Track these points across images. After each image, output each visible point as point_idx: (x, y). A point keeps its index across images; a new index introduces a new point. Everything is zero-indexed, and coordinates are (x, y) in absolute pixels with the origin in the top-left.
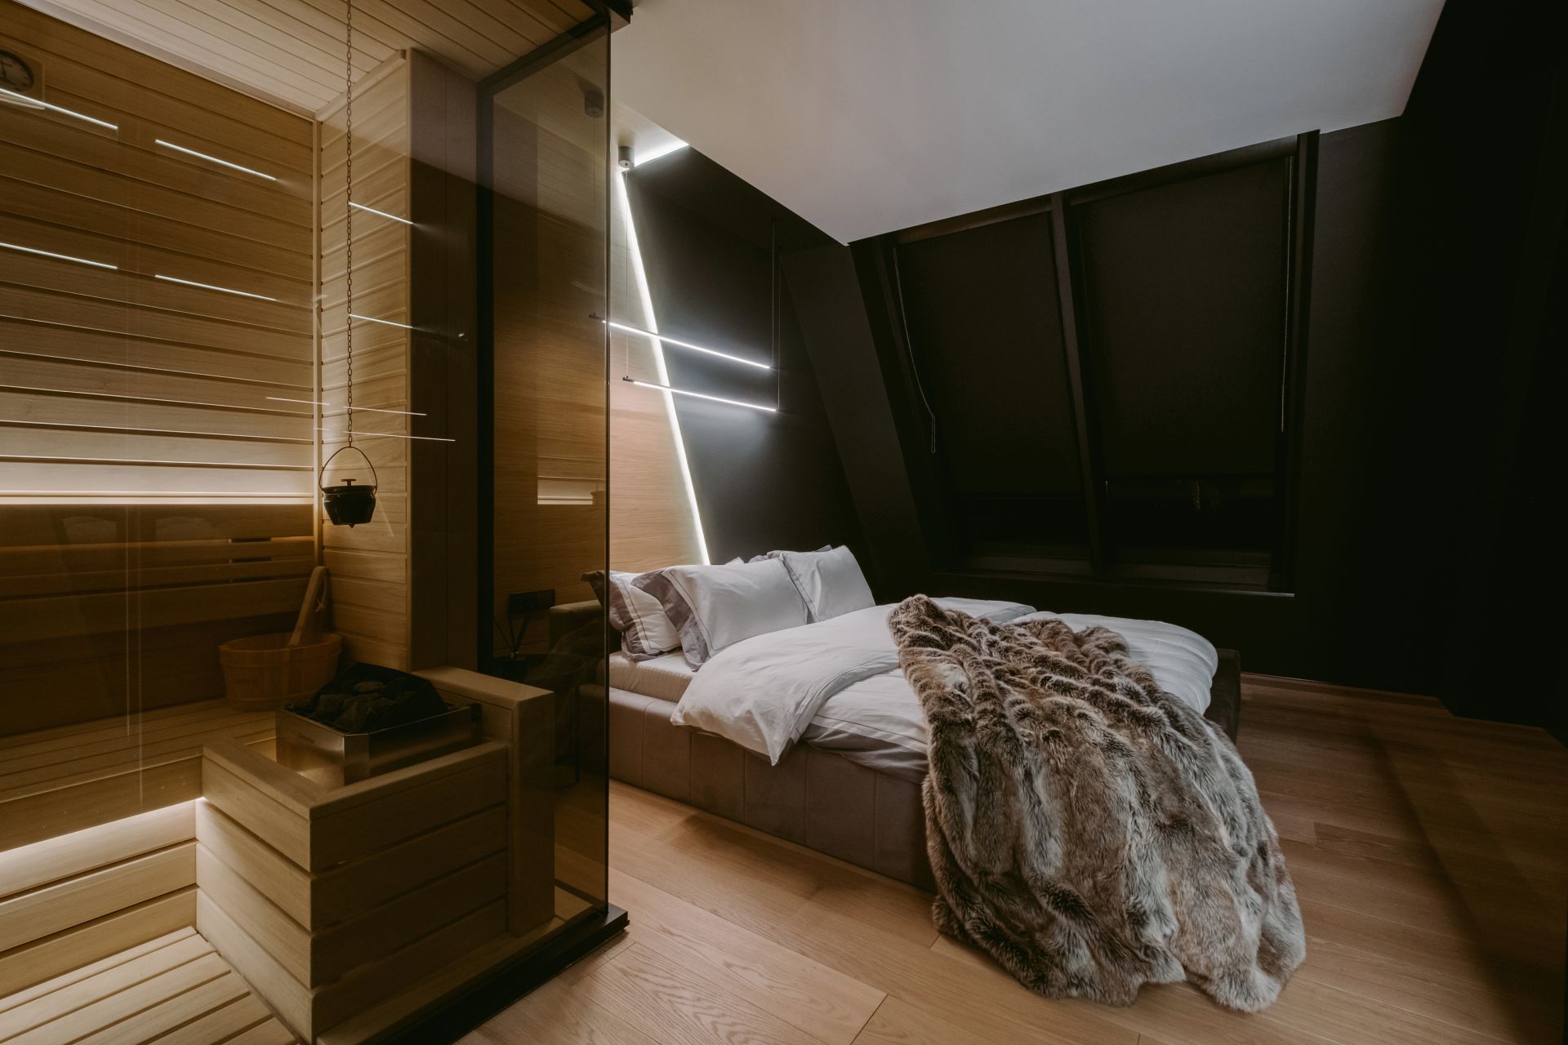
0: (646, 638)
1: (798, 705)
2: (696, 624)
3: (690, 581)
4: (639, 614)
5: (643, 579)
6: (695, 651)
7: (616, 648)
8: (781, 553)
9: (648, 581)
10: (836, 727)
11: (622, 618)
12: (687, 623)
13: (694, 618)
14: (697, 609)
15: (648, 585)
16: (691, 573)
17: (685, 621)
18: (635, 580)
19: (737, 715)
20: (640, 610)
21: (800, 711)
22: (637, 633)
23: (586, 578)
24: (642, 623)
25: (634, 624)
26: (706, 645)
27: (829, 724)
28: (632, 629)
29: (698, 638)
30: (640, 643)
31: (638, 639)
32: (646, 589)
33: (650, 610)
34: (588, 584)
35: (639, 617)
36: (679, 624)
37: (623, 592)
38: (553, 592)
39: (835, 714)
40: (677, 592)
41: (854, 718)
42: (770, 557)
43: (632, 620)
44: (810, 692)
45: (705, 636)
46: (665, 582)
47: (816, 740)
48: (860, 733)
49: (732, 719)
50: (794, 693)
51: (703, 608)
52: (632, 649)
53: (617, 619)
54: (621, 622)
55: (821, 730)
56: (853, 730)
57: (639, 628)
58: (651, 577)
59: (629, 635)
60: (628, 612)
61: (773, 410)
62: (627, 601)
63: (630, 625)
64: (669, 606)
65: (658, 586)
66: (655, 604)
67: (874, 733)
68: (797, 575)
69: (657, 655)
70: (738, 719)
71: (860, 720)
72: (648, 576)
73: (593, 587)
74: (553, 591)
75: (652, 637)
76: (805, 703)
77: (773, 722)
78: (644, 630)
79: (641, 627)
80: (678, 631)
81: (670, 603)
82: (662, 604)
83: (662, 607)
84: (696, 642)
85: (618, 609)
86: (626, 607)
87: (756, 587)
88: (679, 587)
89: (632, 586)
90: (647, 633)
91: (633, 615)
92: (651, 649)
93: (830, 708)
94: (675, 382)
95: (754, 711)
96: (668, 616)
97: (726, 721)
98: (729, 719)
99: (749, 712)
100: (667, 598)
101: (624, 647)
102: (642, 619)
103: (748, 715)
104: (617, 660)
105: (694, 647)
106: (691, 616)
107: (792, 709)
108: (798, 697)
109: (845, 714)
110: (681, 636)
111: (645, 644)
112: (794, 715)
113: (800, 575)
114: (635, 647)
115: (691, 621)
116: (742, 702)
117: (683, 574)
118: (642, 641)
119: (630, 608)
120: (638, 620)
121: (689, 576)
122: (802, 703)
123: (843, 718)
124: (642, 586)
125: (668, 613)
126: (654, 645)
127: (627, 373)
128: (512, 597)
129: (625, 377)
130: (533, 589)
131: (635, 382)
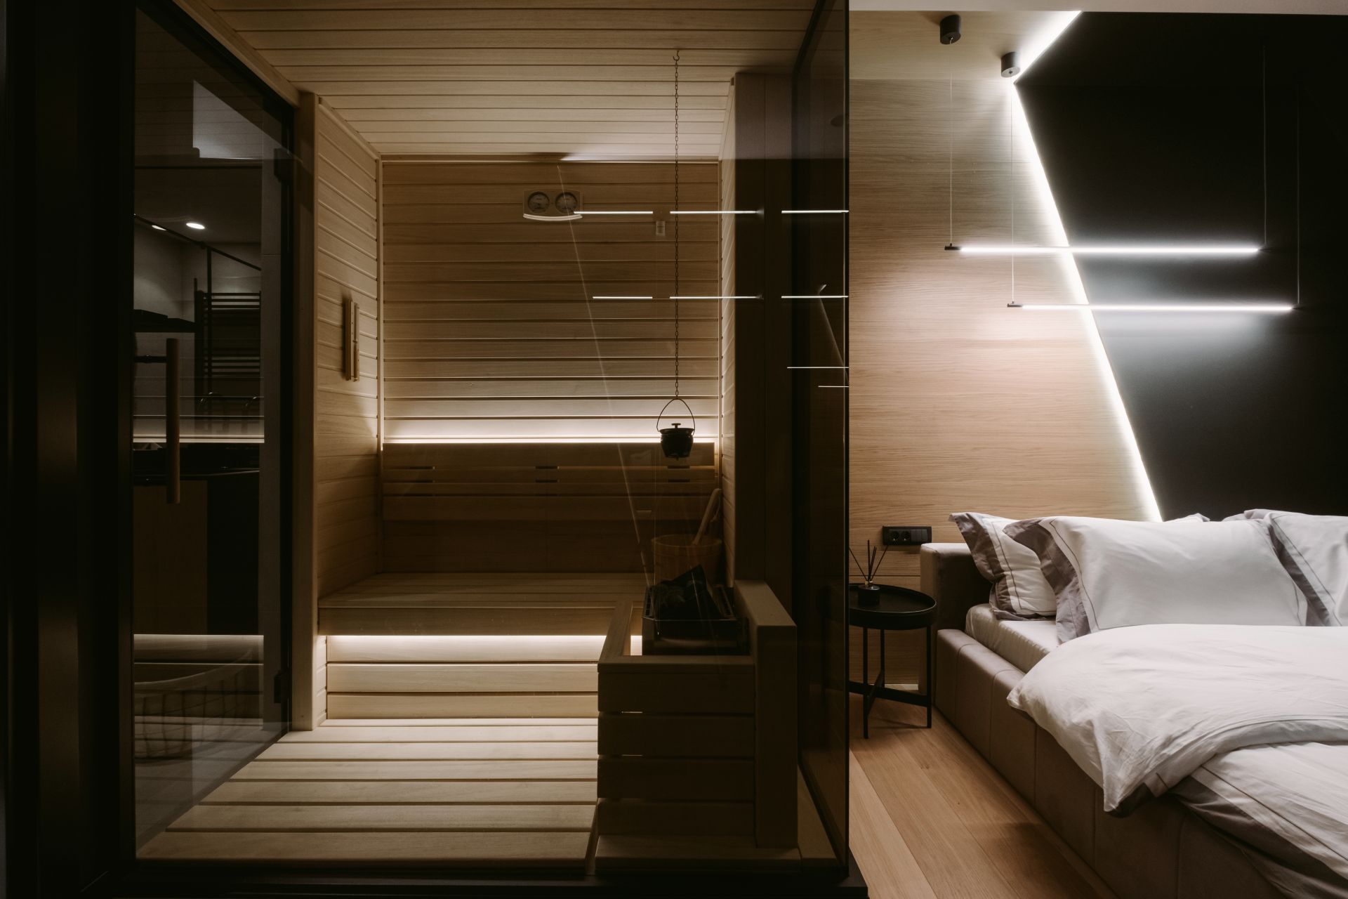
0: (1017, 595)
1: (1169, 741)
2: (1078, 590)
3: (1075, 537)
4: (1011, 565)
5: (1016, 527)
6: (1072, 624)
7: (984, 601)
8: (1267, 515)
9: (1022, 530)
10: (1234, 801)
11: (991, 568)
12: (1068, 588)
13: (1077, 583)
14: (1081, 572)
15: (1021, 534)
16: (1077, 527)
17: (1066, 584)
18: (1008, 527)
19: (1075, 720)
20: (1014, 561)
21: (1171, 751)
22: (1006, 587)
23: (953, 519)
24: (1012, 577)
25: (1004, 576)
26: (1086, 620)
27: (1222, 790)
28: (1002, 582)
29: (1077, 608)
30: (1009, 599)
31: (1007, 594)
32: (1018, 539)
33: (1024, 563)
34: (955, 527)
35: (1011, 570)
36: (1058, 587)
37: (994, 539)
38: (929, 529)
39: (1238, 779)
40: (1058, 549)
41: (1272, 800)
42: (1249, 517)
43: (1003, 571)
44: (1198, 729)
45: (1088, 609)
46: (1044, 533)
47: (1194, 806)
48: (1276, 828)
49: (1068, 725)
50: (1171, 721)
51: (1091, 571)
52: (1000, 605)
53: (986, 567)
54: (990, 571)
55: (1204, 794)
56: (1264, 819)
57: (1009, 581)
58: (1026, 526)
59: (999, 586)
60: (998, 562)
61: (1285, 308)
62: (998, 550)
63: (1000, 577)
64: (1048, 562)
65: (1035, 537)
66: (1031, 558)
67: (1309, 843)
68: (1299, 548)
69: (1029, 617)
70: (1075, 727)
71: (1282, 808)
72: (1022, 524)
73: (961, 529)
74: (931, 528)
75: (1024, 595)
76: (1183, 741)
77: (1121, 750)
78: (1015, 585)
79: (1012, 580)
80: (1056, 594)
81: (1049, 559)
82: (1041, 558)
83: (1039, 562)
84: (1074, 613)
85: (988, 557)
86: (996, 556)
87: (1188, 556)
88: (1061, 541)
89: (1004, 534)
90: (1019, 590)
91: (1003, 566)
92: (1021, 608)
93: (1227, 766)
94: (1094, 297)
95: (1096, 724)
96: (1044, 574)
97: (1059, 723)
98: (1064, 722)
99: (1090, 723)
100: (1045, 553)
101: (992, 599)
102: (1014, 573)
103: (1088, 727)
104: (984, 612)
105: (1070, 618)
106: (1074, 580)
107: (1158, 742)
108: (1174, 730)
109: (1254, 786)
110: (1059, 601)
111: (1014, 601)
112: (1157, 753)
113: (1306, 550)
114: (1003, 602)
115: (1073, 586)
116: (1086, 707)
117: (1067, 527)
118: (1011, 597)
119: (1000, 558)
120: (1009, 573)
121: (1075, 530)
122: (1179, 741)
123: (1250, 791)
124: (1014, 535)
125: (1045, 571)
126: (1024, 604)
127: (1013, 298)
128: (885, 530)
129: (1010, 303)
130: (907, 525)
131: (1024, 307)
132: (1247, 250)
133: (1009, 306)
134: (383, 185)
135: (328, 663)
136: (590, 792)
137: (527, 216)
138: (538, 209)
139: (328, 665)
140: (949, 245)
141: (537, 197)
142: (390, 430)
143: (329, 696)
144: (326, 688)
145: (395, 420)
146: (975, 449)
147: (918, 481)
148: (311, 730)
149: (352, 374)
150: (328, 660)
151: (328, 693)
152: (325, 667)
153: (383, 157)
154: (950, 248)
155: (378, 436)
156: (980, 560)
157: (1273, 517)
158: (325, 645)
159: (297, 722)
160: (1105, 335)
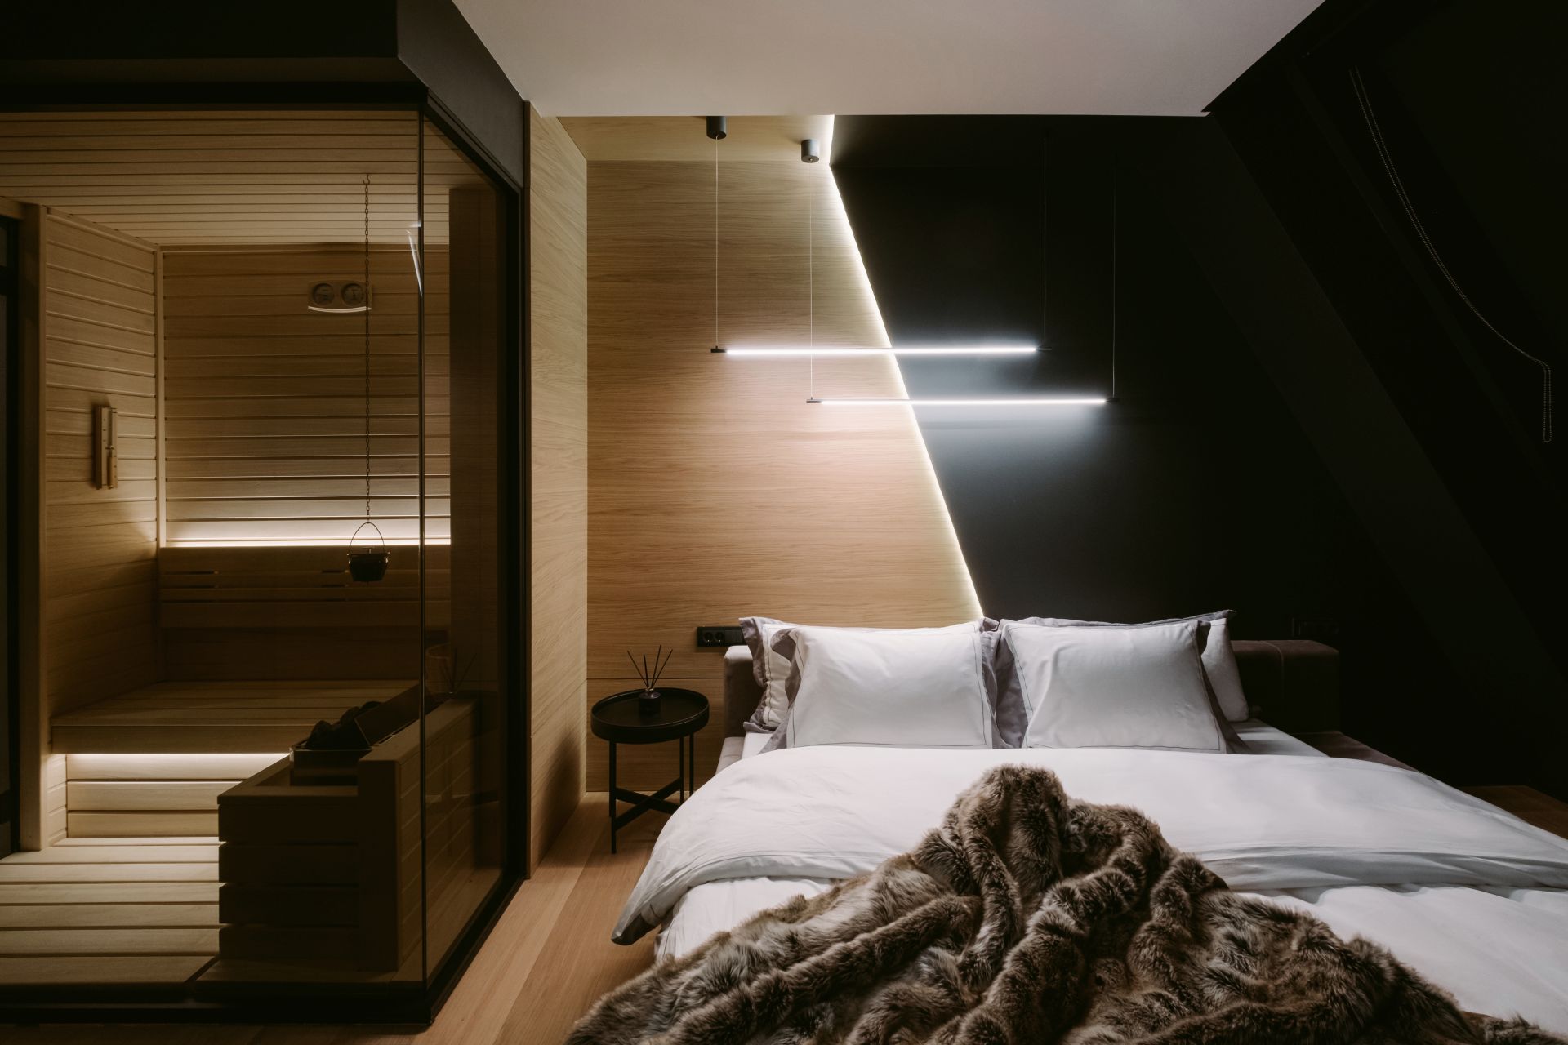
0: (768, 706)
1: (673, 873)
2: (795, 704)
4: (771, 675)
5: (778, 634)
9: (780, 638)
11: (761, 677)
12: (792, 701)
14: (802, 686)
15: (780, 642)
18: (774, 635)
20: (773, 671)
22: (766, 697)
24: (770, 687)
28: (766, 691)
30: (764, 711)
31: (765, 704)
32: (777, 647)
33: (778, 673)
35: (771, 679)
37: (765, 647)
40: (796, 659)
43: (767, 680)
45: (790, 725)
46: (792, 643)
53: (757, 675)
54: (760, 680)
58: (784, 634)
60: (764, 671)
61: (1101, 401)
62: (766, 659)
63: (765, 685)
64: (790, 673)
65: (787, 646)
66: (782, 668)
68: (1021, 662)
72: (781, 633)
73: (745, 634)
78: (770, 696)
79: (769, 691)
82: (790, 670)
85: (759, 664)
86: (764, 664)
88: (799, 652)
89: (772, 641)
90: (770, 702)
91: (767, 675)
92: (769, 720)
96: (786, 684)
102: (772, 682)
106: (798, 692)
107: (666, 874)
111: (766, 713)
113: (1025, 664)
114: (760, 713)
118: (766, 708)
119: (766, 667)
120: (769, 683)
121: (806, 640)
122: (678, 873)
124: (776, 643)
125: (787, 681)
127: (812, 395)
128: (700, 630)
129: (809, 399)
130: (722, 625)
131: (823, 403)
132: (1027, 349)
133: (808, 402)
134: (164, 277)
135: (68, 780)
136: (213, 914)
137: (311, 308)
138: (325, 301)
139: (69, 783)
140: (715, 347)
141: (323, 288)
142: (172, 531)
143: (69, 814)
144: (66, 806)
145: (178, 521)
146: (794, 546)
147: (735, 580)
148: (38, 850)
149: (104, 481)
150: (69, 778)
151: (69, 811)
152: (64, 785)
153: (163, 248)
154: (716, 350)
155: (157, 540)
156: (756, 669)
157: (1009, 628)
158: (64, 763)
159: (25, 840)
160: (925, 427)
